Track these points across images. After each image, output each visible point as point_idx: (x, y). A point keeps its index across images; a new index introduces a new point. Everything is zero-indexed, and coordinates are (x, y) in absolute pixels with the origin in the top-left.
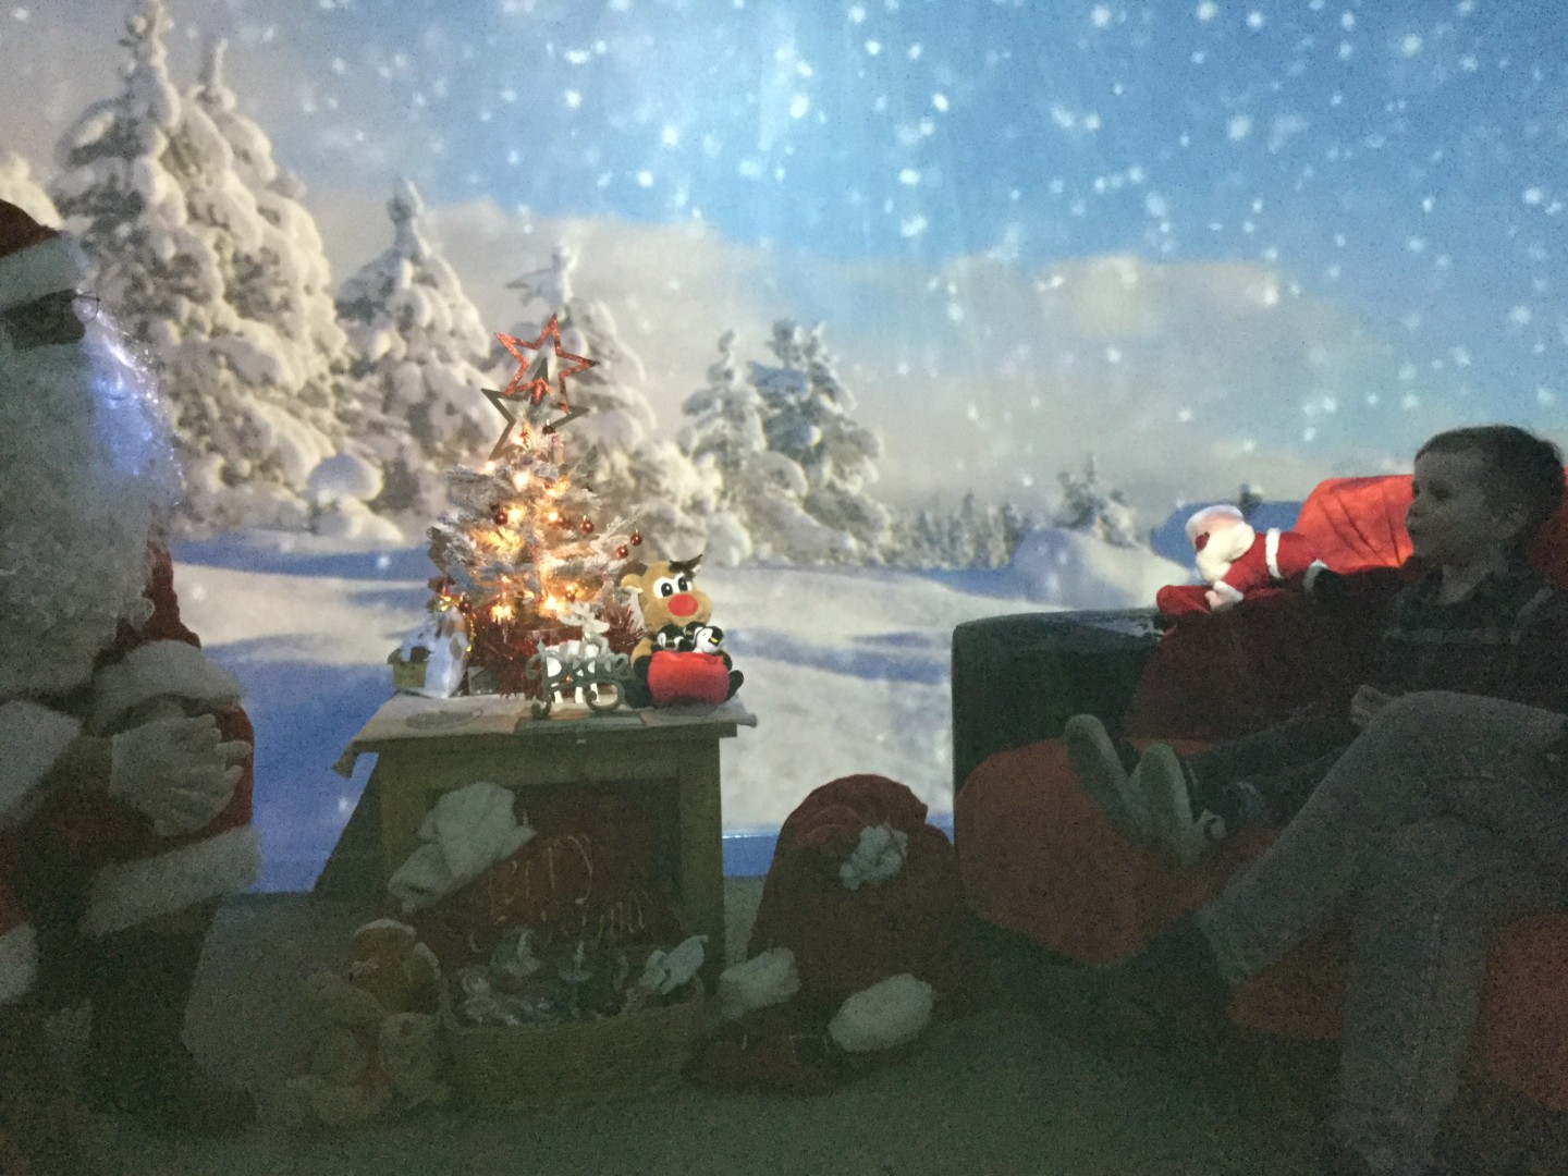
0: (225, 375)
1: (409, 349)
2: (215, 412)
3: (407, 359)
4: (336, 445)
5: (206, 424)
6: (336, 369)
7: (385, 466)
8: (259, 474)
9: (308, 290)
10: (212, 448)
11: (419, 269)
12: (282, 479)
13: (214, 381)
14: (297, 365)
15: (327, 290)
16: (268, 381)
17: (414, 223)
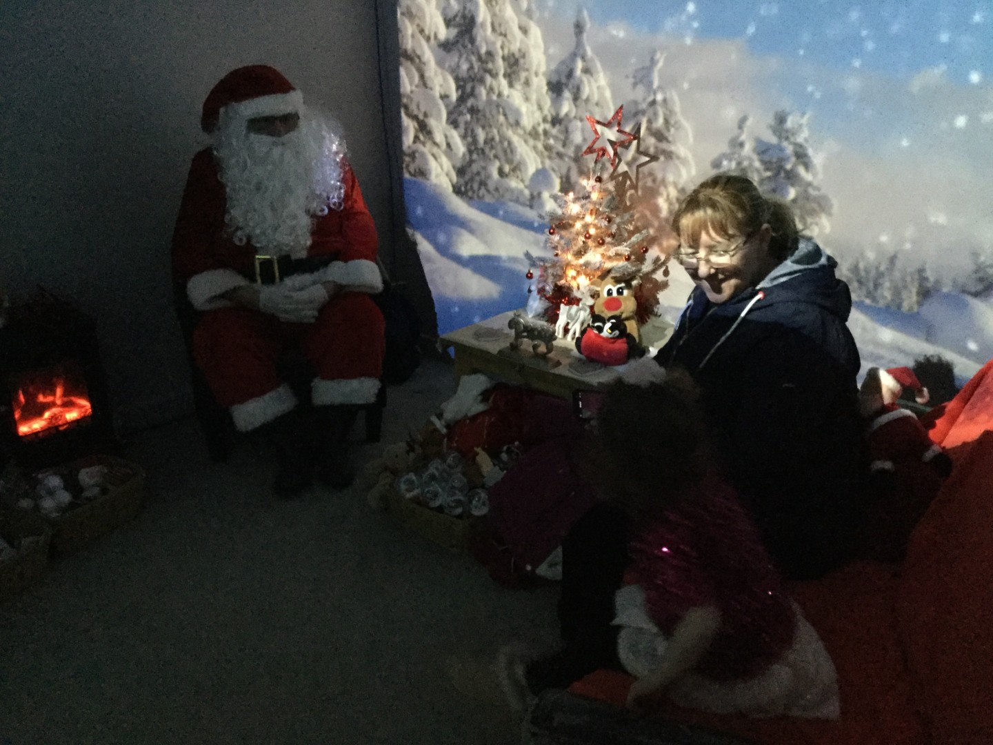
0: (502, 118)
1: (577, 112)
2: (497, 138)
3: (575, 117)
4: (542, 163)
5: (493, 143)
6: (545, 120)
7: (561, 178)
8: (512, 173)
9: (536, 74)
10: (496, 157)
11: (584, 63)
12: (520, 177)
13: (498, 121)
14: (530, 115)
15: (544, 74)
16: (517, 123)
17: (585, 36)
